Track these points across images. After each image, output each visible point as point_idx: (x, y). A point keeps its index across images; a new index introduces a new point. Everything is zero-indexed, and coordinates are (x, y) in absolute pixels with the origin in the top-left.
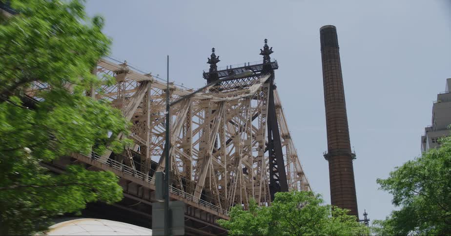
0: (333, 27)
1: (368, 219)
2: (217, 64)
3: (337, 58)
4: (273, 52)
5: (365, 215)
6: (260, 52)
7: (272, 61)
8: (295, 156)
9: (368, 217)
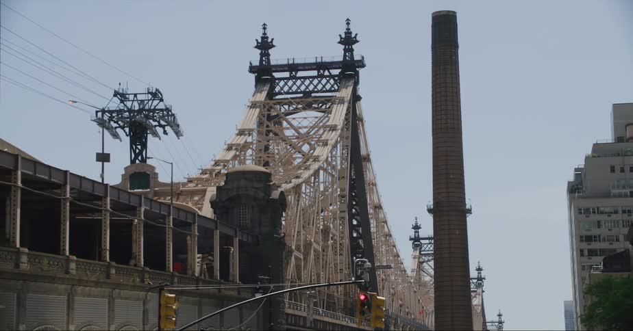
0: (451, 14)
1: (483, 277)
2: (270, 51)
3: (455, 64)
4: (358, 42)
5: (479, 269)
6: (339, 40)
7: (357, 58)
8: (372, 184)
9: (483, 274)
